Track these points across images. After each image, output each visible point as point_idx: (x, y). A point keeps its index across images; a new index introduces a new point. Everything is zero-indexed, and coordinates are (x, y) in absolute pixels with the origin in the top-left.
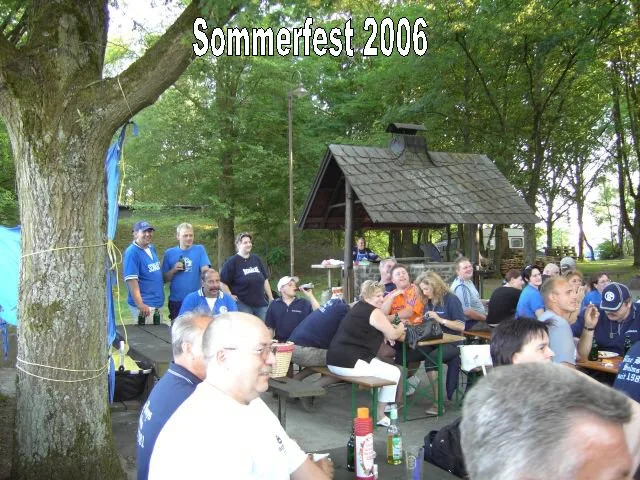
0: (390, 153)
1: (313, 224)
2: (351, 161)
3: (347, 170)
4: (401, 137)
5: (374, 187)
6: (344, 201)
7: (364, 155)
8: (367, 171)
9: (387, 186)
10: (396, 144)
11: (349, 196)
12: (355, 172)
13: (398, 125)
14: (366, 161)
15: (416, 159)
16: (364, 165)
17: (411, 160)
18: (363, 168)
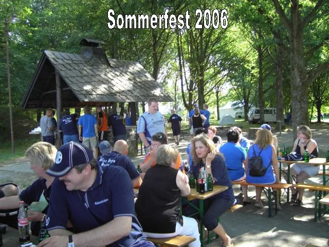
0: (84, 58)
1: (32, 105)
2: (61, 62)
3: (58, 67)
4: (90, 48)
5: (78, 78)
6: (55, 89)
7: (68, 58)
8: (71, 68)
9: (86, 78)
10: (87, 53)
11: (59, 85)
12: (63, 69)
13: (89, 40)
14: (70, 62)
15: (101, 62)
16: (69, 64)
17: (97, 63)
18: (69, 67)
